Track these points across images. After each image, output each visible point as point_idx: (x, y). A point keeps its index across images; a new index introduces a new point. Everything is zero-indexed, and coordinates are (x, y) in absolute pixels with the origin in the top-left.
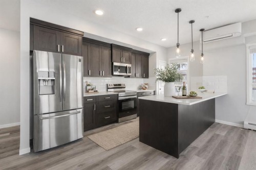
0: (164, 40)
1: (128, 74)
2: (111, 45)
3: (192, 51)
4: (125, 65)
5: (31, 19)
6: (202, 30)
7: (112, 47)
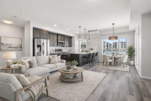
0: (77, 32)
1: (64, 45)
2: (57, 34)
3: (85, 39)
4: (62, 42)
5: (33, 27)
6: (89, 31)
7: (58, 35)
